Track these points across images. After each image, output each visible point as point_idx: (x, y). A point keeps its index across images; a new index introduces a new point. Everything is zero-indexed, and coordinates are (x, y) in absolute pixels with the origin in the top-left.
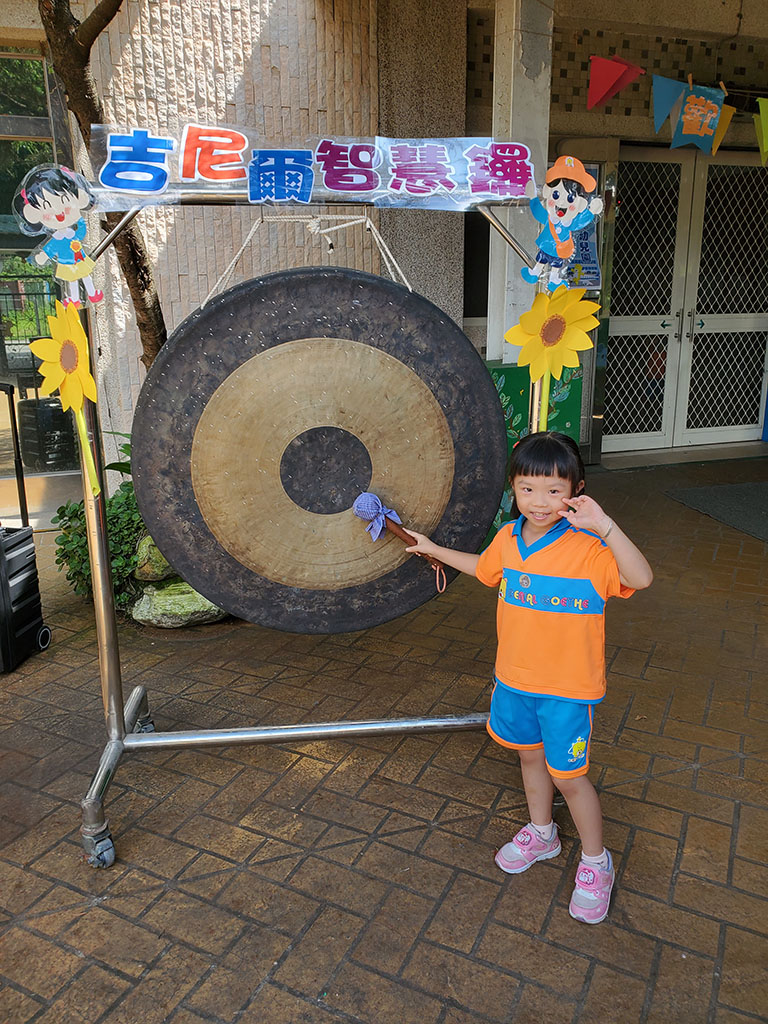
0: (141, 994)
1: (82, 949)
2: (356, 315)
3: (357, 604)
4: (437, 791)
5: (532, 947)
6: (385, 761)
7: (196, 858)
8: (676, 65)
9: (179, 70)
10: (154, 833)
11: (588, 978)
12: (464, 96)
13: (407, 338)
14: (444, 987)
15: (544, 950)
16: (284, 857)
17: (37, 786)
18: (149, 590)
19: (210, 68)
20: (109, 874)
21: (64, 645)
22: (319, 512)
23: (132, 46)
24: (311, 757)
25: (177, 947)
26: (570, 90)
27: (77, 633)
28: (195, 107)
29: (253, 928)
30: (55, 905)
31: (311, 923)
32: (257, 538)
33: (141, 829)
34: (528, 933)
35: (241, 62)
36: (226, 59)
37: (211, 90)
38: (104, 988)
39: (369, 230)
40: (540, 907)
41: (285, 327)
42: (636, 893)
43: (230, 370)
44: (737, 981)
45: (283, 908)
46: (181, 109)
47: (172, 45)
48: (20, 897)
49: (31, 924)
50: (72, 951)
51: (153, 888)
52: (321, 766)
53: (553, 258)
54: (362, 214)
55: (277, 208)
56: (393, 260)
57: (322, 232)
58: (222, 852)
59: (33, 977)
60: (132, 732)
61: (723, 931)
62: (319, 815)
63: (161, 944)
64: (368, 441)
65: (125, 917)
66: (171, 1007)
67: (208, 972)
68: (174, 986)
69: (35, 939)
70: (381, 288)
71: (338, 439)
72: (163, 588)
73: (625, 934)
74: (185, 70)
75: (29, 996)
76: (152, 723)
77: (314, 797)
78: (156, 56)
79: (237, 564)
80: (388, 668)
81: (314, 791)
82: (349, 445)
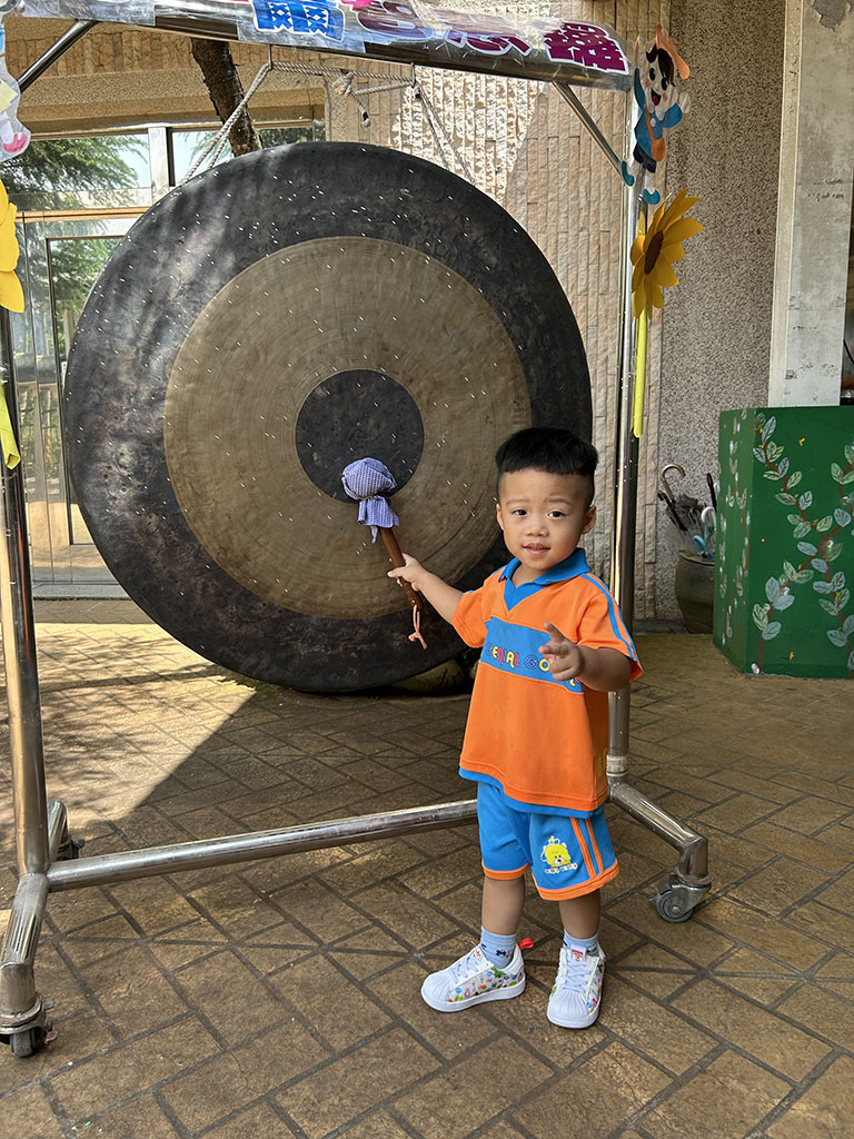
6: (419, 865)
19: (470, 104)
32: (260, 540)
35: (505, 94)
37: (469, 128)
52: (337, 854)
53: (648, 157)
62: (284, 907)
77: (298, 886)
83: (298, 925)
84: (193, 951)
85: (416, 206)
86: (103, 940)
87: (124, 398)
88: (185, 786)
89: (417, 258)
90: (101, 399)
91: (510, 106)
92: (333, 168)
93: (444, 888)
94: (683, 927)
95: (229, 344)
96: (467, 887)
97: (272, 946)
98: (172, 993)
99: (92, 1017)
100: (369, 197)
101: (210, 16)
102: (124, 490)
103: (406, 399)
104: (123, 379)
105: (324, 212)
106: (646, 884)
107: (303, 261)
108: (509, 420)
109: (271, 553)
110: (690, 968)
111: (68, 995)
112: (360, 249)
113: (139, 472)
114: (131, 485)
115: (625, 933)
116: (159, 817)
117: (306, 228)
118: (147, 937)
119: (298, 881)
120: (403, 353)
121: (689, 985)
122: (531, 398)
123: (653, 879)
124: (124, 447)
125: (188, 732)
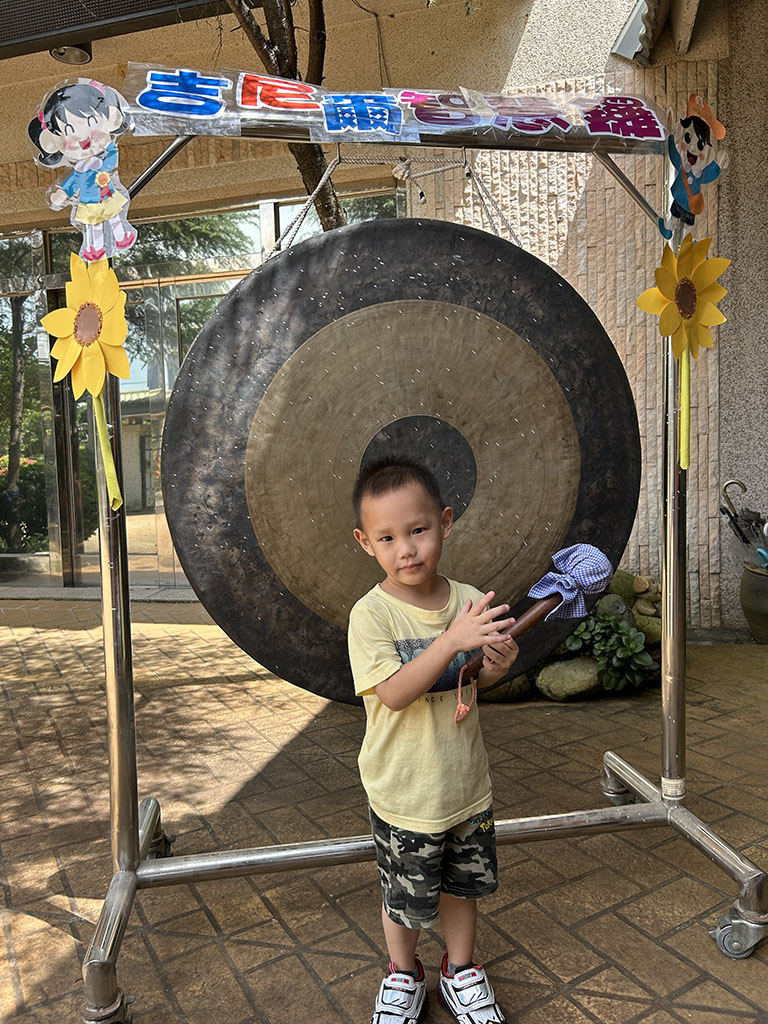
7: (191, 912)
45: (214, 1002)
53: (686, 212)
58: (219, 916)
83: (361, 934)
84: (263, 954)
85: (467, 269)
86: (186, 935)
87: (211, 447)
88: (269, 784)
89: (468, 314)
90: (192, 449)
91: (570, 164)
92: (392, 242)
93: (502, 904)
94: (744, 964)
95: (302, 399)
96: (524, 904)
97: (337, 954)
98: (241, 995)
99: (168, 1013)
100: (425, 264)
101: (288, 124)
102: (210, 527)
103: (460, 440)
104: (211, 431)
105: (384, 280)
106: (707, 913)
107: (366, 323)
108: (558, 456)
109: (338, 581)
111: (150, 989)
112: (416, 310)
113: (223, 512)
114: (216, 522)
115: (683, 966)
116: (244, 814)
117: (369, 295)
118: (223, 935)
119: (363, 887)
120: (457, 399)
122: (578, 435)
123: (715, 909)
124: (211, 490)
125: (276, 730)
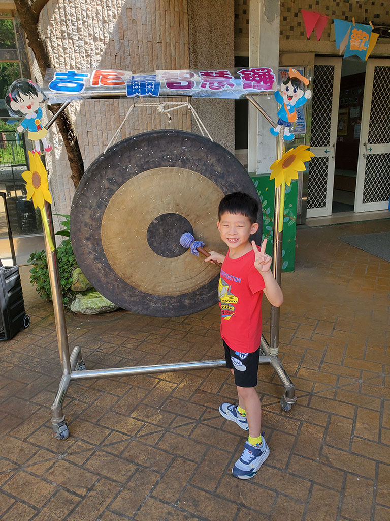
0: (86, 504)
1: (55, 481)
2: (184, 155)
3: (187, 302)
4: (230, 397)
5: (281, 476)
6: (203, 382)
7: (110, 434)
8: (344, 13)
9: (84, 22)
10: (88, 421)
11: (310, 492)
12: (233, 33)
13: (210, 166)
14: (238, 497)
15: (287, 477)
16: (154, 433)
17: (28, 398)
18: (78, 296)
19: (100, 21)
20: (66, 443)
21: (37, 325)
22: (167, 257)
23: (59, 10)
24: (165, 380)
25: (103, 479)
26: (288, 28)
27: (43, 318)
28: (93, 42)
29: (141, 469)
30: (41, 459)
31: (170, 466)
32: (136, 271)
33: (81, 419)
34: (279, 469)
35: (117, 17)
36: (109, 16)
37: (101, 32)
38: (67, 501)
39: (190, 109)
40: (284, 455)
41: (147, 162)
42: (333, 447)
43: (119, 185)
44: (385, 491)
45: (155, 459)
46: (86, 43)
47: (80, 9)
48: (23, 456)
49: (29, 469)
50: (51, 482)
51: (89, 450)
52: (171, 385)
53: (286, 122)
54: (187, 101)
55: (142, 99)
56: (203, 125)
57: (165, 111)
58: (123, 431)
59: (31, 497)
60: (74, 370)
61: (377, 466)
62: (171, 411)
63: (95, 478)
64: (191, 220)
65: (76, 465)
66: (102, 510)
67: (119, 492)
68: (103, 499)
69: (32, 477)
70: (197, 140)
71: (176, 219)
72: (86, 295)
73: (328, 468)
74: (87, 22)
75: (30, 507)
76: (84, 364)
77: (168, 401)
78: (72, 15)
79: (126, 284)
80: (202, 333)
81: (168, 398)
82: (181, 222)
83: (182, 416)
84: (155, 436)
86: (117, 442)
97: (181, 426)
110: (307, 394)
118: (132, 436)
121: (310, 399)
